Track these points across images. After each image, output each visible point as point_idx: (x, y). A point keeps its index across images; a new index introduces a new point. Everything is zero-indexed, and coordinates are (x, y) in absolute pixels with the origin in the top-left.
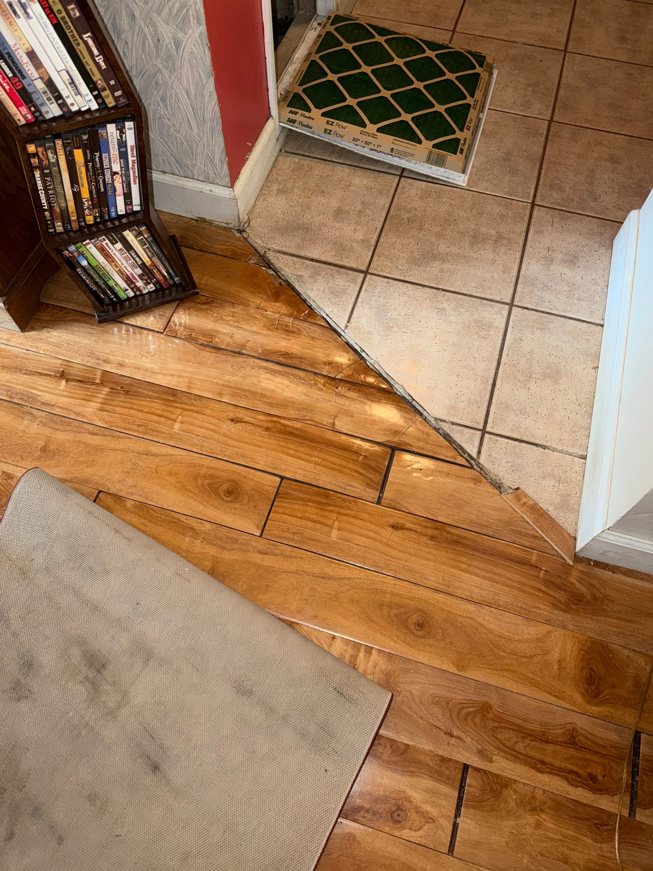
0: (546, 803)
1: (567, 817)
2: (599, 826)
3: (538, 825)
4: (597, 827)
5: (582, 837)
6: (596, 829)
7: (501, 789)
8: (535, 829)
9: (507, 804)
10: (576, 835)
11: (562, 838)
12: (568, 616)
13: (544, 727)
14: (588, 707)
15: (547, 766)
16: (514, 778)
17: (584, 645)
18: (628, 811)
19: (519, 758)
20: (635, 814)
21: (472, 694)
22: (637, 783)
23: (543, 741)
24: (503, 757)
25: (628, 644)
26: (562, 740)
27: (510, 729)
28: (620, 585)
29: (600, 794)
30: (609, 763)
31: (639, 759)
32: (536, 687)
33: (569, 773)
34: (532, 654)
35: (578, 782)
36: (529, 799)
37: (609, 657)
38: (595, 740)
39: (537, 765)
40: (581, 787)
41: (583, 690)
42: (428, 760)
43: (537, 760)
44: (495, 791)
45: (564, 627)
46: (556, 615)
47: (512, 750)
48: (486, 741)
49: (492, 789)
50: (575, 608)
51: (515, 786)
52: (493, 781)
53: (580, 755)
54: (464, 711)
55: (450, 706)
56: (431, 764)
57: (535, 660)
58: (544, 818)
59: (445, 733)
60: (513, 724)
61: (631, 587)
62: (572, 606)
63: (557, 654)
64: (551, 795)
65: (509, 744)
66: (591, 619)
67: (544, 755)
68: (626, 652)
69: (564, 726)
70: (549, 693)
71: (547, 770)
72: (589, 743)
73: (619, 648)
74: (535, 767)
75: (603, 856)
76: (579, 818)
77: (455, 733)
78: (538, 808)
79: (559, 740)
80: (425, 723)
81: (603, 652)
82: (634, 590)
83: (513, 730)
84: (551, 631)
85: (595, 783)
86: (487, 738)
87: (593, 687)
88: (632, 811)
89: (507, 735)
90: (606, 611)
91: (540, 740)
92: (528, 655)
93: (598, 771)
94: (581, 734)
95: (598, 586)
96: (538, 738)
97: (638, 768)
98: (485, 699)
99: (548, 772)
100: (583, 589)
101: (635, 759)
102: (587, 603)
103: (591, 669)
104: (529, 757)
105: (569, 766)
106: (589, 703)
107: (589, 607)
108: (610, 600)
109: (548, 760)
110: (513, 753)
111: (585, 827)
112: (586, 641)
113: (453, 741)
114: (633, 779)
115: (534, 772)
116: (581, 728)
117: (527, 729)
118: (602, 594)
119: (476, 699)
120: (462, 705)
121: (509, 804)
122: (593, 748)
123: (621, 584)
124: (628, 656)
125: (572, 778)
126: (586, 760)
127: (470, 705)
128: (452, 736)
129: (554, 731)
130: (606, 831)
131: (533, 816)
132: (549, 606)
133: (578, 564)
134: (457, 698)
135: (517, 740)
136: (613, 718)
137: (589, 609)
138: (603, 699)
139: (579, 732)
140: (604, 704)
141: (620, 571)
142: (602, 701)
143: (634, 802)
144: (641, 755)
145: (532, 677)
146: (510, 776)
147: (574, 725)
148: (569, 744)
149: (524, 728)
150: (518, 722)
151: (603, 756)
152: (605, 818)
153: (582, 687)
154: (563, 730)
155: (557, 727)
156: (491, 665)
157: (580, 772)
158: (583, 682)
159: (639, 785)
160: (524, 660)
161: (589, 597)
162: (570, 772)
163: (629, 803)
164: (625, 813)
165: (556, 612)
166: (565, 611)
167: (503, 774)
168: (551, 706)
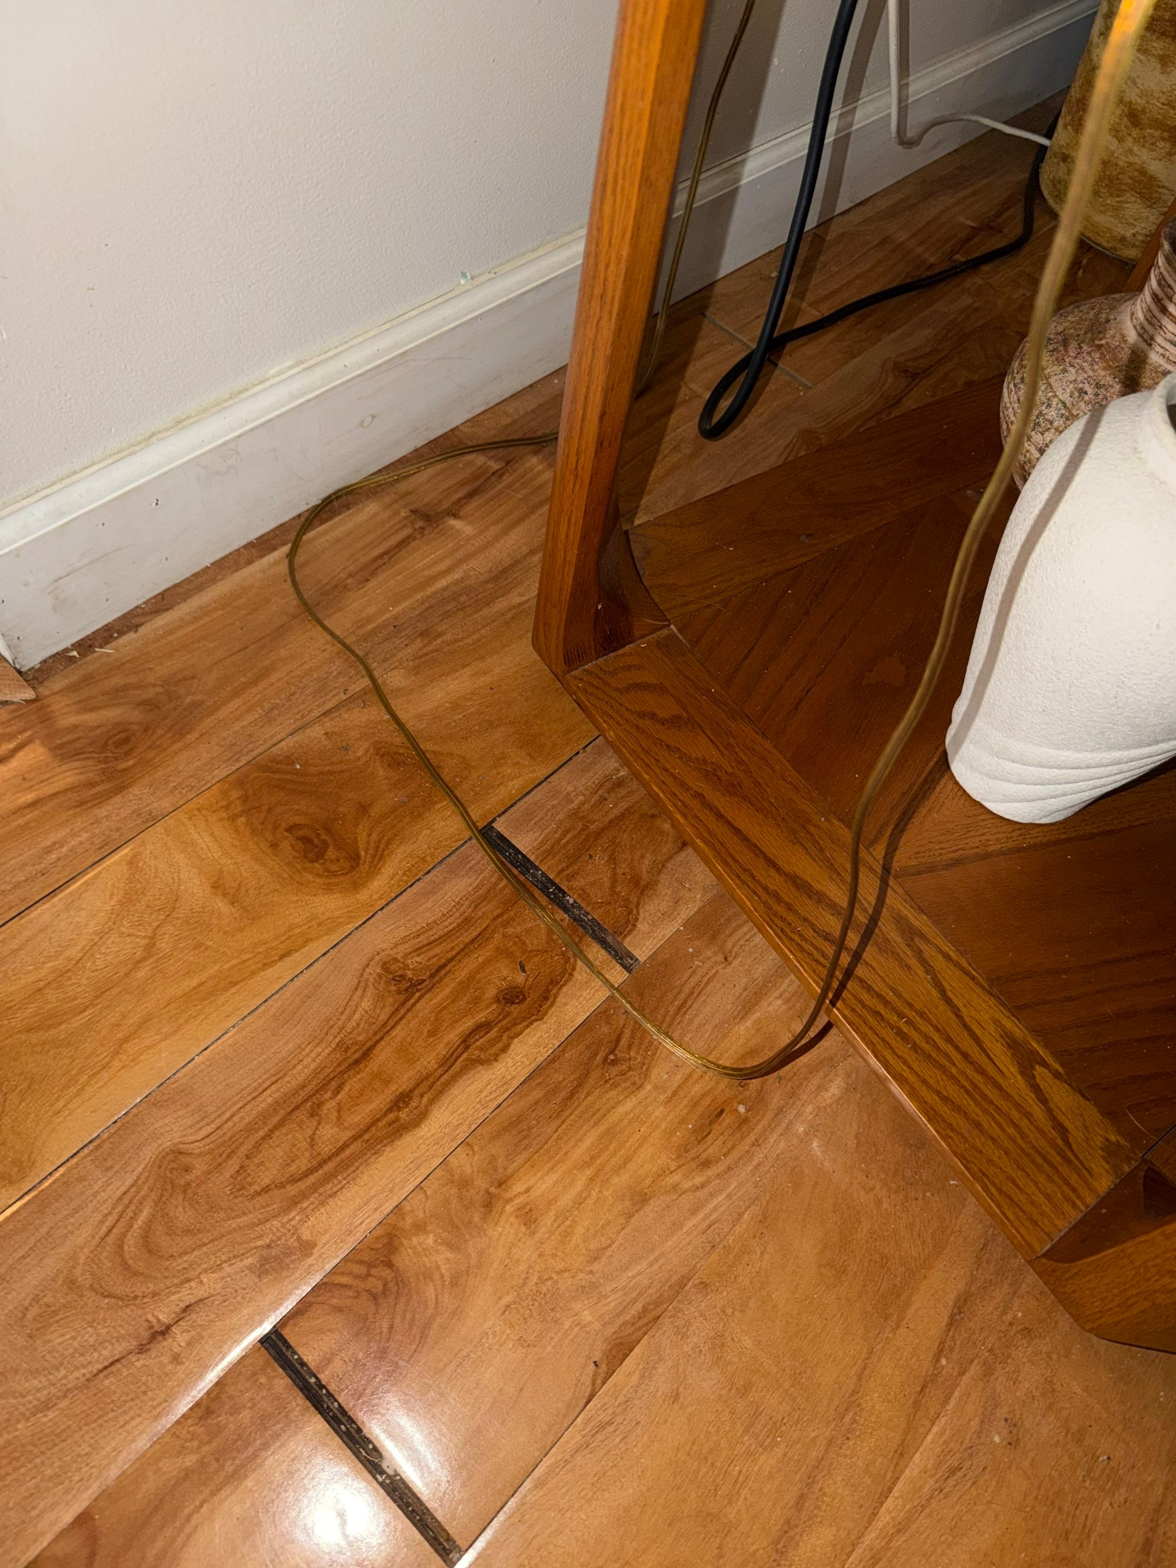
0: (494, 1158)
1: (554, 1125)
2: (612, 1057)
3: (528, 1217)
4: (614, 1062)
5: (613, 1117)
6: (614, 1070)
7: (389, 1264)
8: (533, 1233)
9: (436, 1276)
10: (602, 1127)
11: (589, 1172)
12: (135, 791)
13: (330, 1038)
14: (363, 896)
15: (417, 1092)
16: (388, 1207)
17: (227, 807)
18: (619, 968)
19: (354, 1158)
20: (632, 957)
21: (107, 1184)
22: (580, 908)
23: (357, 1062)
24: (322, 1203)
25: (303, 717)
26: (388, 1010)
27: (268, 1136)
28: (172, 638)
29: (552, 1005)
30: (504, 936)
31: (537, 868)
32: (226, 989)
33: (467, 1048)
34: (144, 942)
35: (499, 1038)
36: (461, 1198)
37: (296, 773)
38: (441, 933)
39: (398, 1119)
40: (512, 1038)
41: (319, 880)
42: (171, 1467)
43: (390, 1110)
44: (385, 1293)
45: (153, 820)
46: (107, 816)
47: (320, 1165)
48: (253, 1226)
49: (374, 1297)
50: (131, 763)
51: (410, 1219)
52: (357, 1277)
53: (447, 991)
54: (131, 1244)
55: (84, 1280)
56: (190, 1460)
57: (164, 944)
58: (524, 1187)
59: (142, 1349)
60: (264, 1116)
61: (196, 619)
62: (123, 766)
63: (197, 882)
64: (485, 1130)
65: (303, 1163)
66: (187, 747)
67: (387, 1083)
68: (316, 732)
69: (360, 985)
70: (266, 965)
71: (425, 1099)
72: (437, 950)
73: (297, 738)
74: (398, 1130)
75: (675, 1093)
76: (572, 1094)
77: (164, 1316)
78: (492, 1190)
79: (383, 1017)
80: (64, 1404)
81: (279, 776)
82: (207, 619)
83: (276, 1127)
84: (135, 856)
85: (525, 998)
86: (244, 1220)
87: (331, 853)
88: (623, 958)
89: (279, 1152)
90: (195, 705)
91: (350, 1067)
92: (139, 954)
93: (505, 972)
94: (406, 955)
95: (132, 680)
96: (343, 1073)
97: (553, 884)
98: (148, 1154)
99: (431, 1102)
100: (111, 714)
101: (533, 876)
102: (146, 730)
103: (289, 830)
104: (367, 1129)
105: (453, 1036)
106: (356, 887)
107: (160, 732)
108: (185, 679)
109: (405, 1080)
110: (330, 1166)
111: (597, 1092)
112: (225, 793)
113: (180, 1337)
114: (566, 909)
115: (408, 1140)
116: (396, 945)
117: (303, 1087)
118: (154, 685)
119: (129, 1182)
120: (110, 1239)
121: (438, 1268)
122: (452, 949)
123: (171, 632)
124: (326, 734)
125: (481, 1049)
126: (465, 986)
127: (130, 1213)
128: (165, 1331)
129: (357, 1016)
130: (630, 1046)
131: (504, 1217)
132: (75, 816)
133: (46, 683)
134: (80, 1241)
135: (310, 1132)
136: (423, 859)
137: (163, 735)
138: (371, 852)
139: (399, 956)
140: (382, 855)
141: (144, 614)
142: (374, 856)
143: (609, 939)
144: (532, 858)
145: (194, 982)
146: (378, 1217)
147: (377, 958)
148: (407, 999)
149: (295, 1093)
150: (268, 1098)
151: (480, 940)
152: (605, 1029)
153: (310, 877)
154: (371, 992)
155: (352, 1003)
156: (81, 1072)
157: (481, 1017)
158: (305, 869)
159: (583, 905)
160: (142, 973)
161: (136, 716)
162: (466, 1041)
163: (603, 952)
164: (618, 975)
165: (102, 811)
166: (120, 789)
167: (359, 1235)
168: (297, 982)
